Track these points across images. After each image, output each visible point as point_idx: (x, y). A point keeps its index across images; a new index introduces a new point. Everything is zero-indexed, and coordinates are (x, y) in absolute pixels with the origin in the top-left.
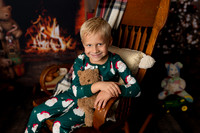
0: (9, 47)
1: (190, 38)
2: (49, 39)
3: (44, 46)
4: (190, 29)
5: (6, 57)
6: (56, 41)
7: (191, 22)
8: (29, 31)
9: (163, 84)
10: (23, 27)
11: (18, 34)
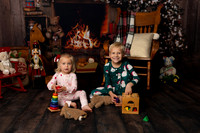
0: (54, 44)
1: (177, 42)
2: (82, 39)
3: (78, 44)
4: (177, 37)
5: (51, 51)
6: (87, 41)
7: (177, 32)
8: (70, 33)
9: (162, 71)
10: (65, 31)
11: (62, 35)
